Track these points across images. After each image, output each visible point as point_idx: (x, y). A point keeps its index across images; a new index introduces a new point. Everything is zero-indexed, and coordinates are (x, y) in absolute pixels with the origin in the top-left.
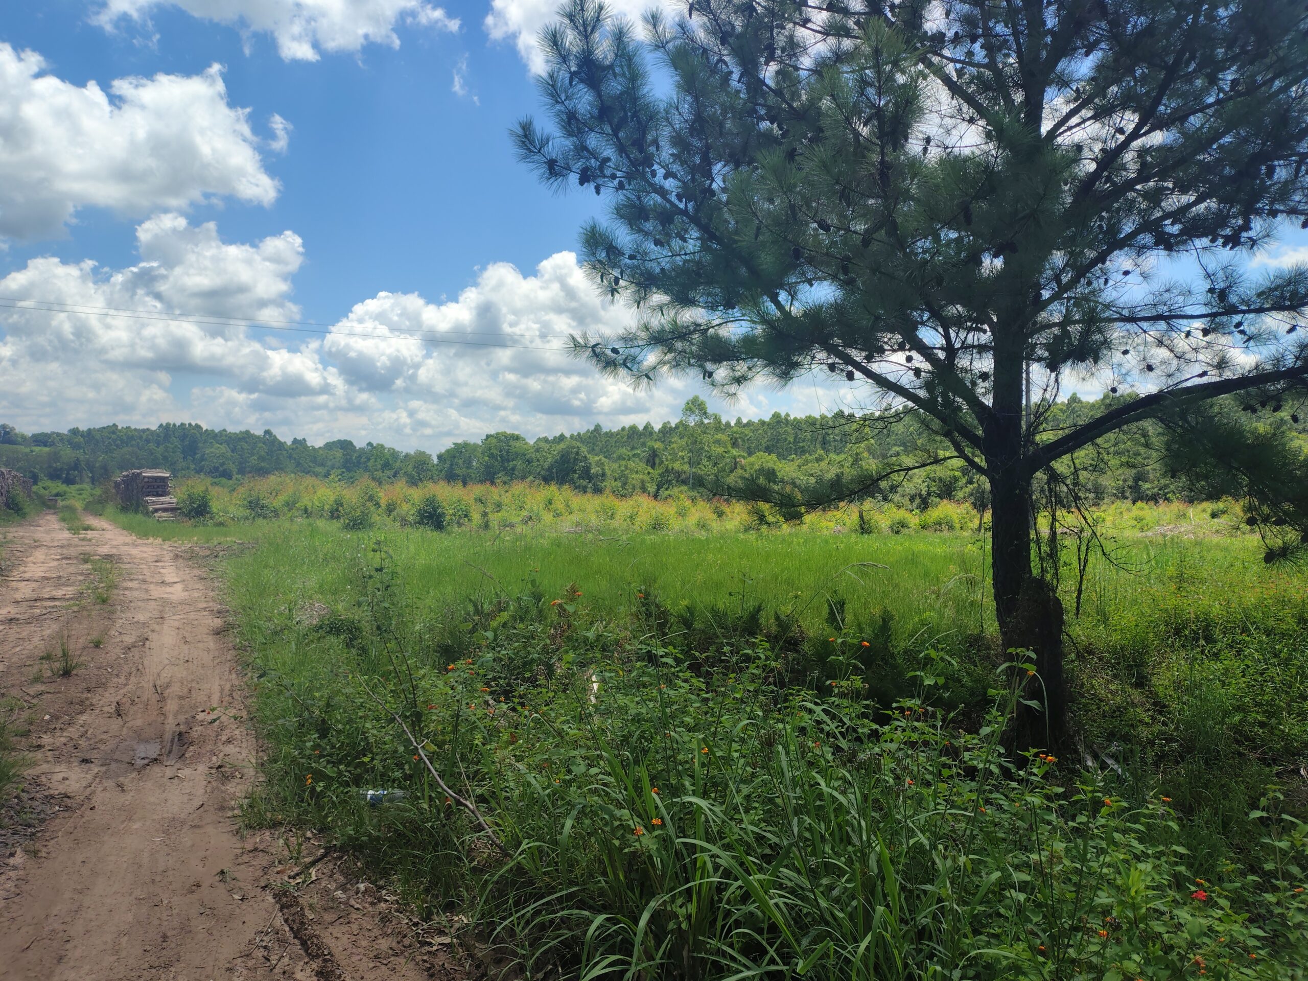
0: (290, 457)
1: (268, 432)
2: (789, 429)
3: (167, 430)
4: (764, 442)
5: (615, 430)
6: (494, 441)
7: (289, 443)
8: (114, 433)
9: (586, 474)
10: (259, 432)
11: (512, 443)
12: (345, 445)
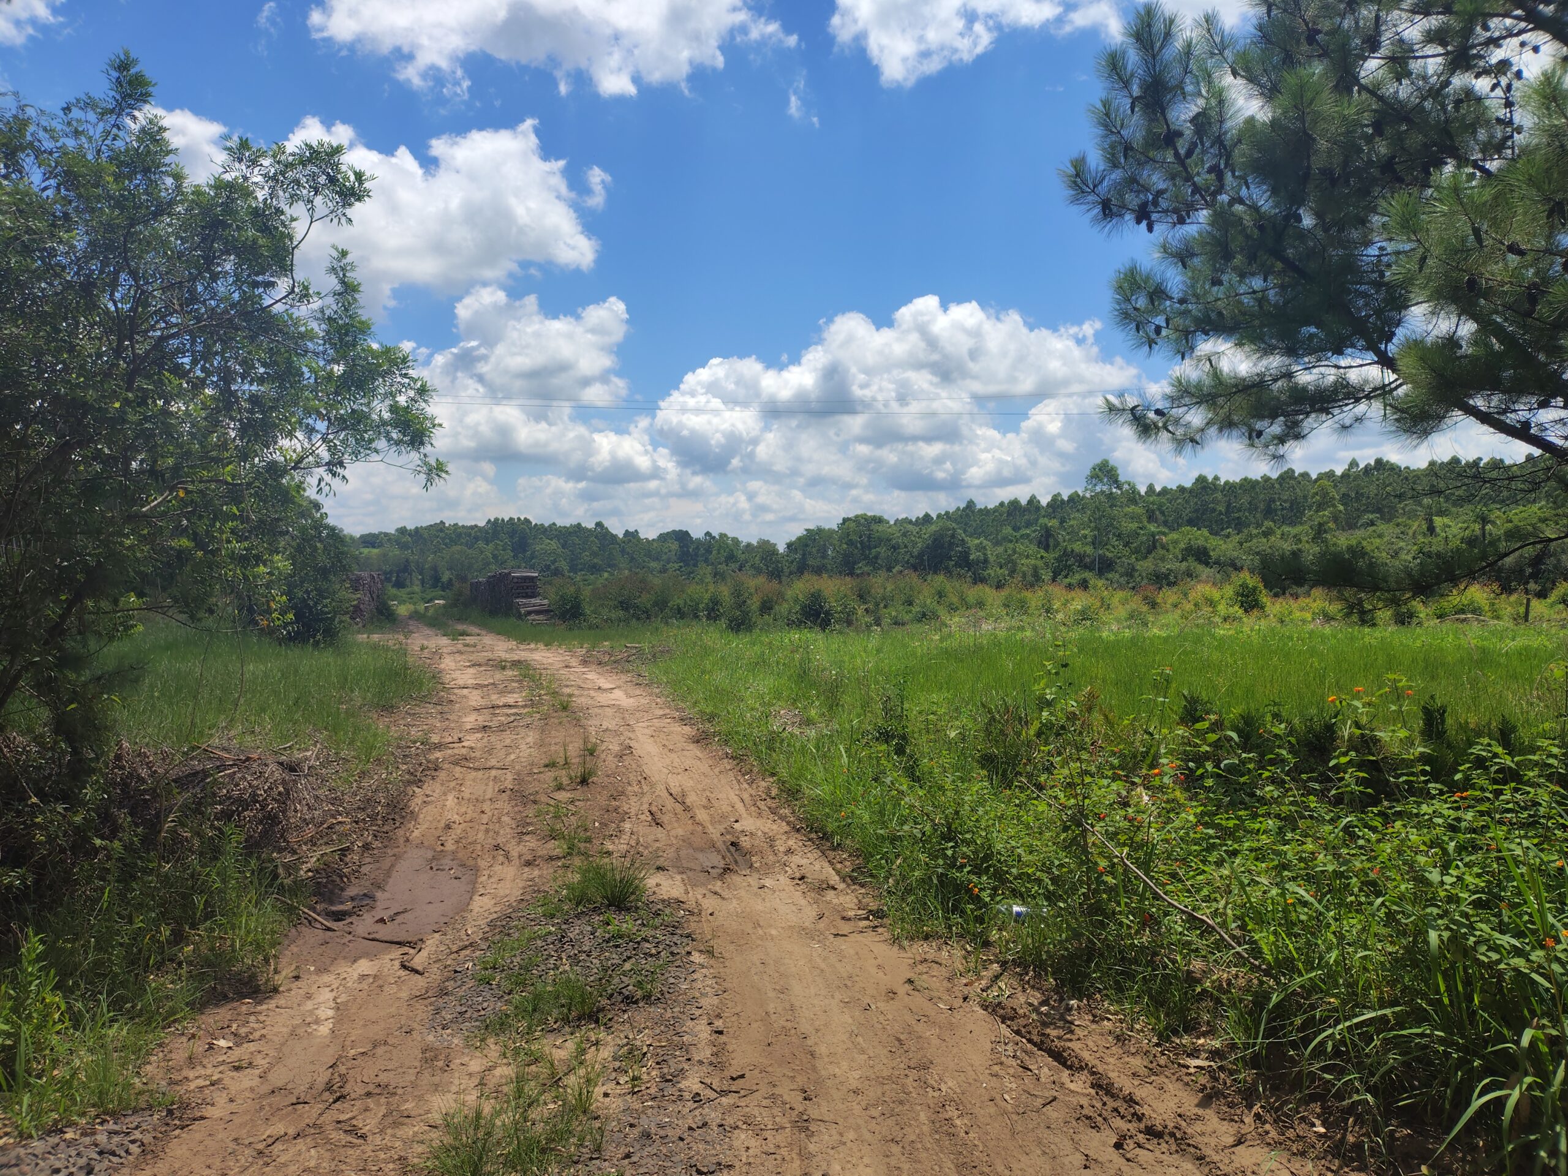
0: (623, 551)
1: (599, 524)
2: (1219, 495)
3: (496, 528)
4: (1186, 513)
5: (991, 506)
6: (853, 525)
7: (621, 536)
8: (441, 530)
9: (964, 561)
10: (590, 525)
11: (874, 527)
12: (682, 537)
